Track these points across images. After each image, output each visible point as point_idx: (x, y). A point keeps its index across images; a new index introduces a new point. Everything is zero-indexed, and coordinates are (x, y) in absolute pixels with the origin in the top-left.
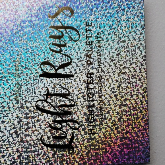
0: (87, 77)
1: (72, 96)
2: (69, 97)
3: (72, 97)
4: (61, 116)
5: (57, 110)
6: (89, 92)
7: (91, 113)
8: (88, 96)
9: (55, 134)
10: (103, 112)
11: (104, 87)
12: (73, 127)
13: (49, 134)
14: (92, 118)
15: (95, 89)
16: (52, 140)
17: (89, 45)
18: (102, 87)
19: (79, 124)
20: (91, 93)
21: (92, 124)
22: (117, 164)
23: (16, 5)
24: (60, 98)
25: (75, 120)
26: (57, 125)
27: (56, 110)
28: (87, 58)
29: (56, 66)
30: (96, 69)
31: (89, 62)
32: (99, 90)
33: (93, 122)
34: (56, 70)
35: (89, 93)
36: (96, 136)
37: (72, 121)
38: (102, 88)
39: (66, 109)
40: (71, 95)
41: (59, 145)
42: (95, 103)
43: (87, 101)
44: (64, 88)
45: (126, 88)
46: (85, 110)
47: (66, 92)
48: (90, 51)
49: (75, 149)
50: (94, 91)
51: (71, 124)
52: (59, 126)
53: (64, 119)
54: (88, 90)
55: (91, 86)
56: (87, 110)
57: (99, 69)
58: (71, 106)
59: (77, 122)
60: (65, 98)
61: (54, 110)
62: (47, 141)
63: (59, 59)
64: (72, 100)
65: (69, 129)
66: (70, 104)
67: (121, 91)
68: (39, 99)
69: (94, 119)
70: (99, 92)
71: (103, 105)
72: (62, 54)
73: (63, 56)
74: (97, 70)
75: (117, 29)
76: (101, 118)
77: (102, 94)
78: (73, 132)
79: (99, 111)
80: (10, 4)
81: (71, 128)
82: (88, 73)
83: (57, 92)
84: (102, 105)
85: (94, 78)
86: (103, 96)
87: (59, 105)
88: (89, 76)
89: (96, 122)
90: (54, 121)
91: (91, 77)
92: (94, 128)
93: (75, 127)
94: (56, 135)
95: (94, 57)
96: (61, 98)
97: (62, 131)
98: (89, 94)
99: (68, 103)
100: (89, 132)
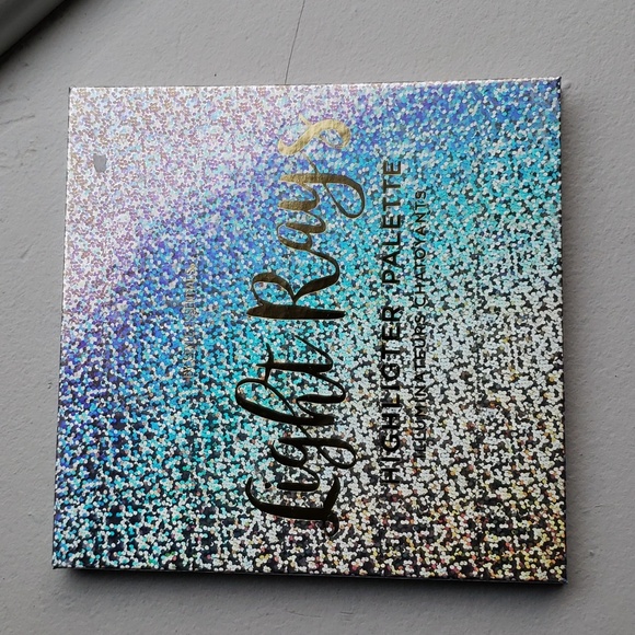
0: (383, 318)
1: (338, 371)
2: (329, 375)
3: (337, 375)
4: (305, 427)
5: (295, 410)
6: (385, 361)
7: (391, 422)
8: (384, 375)
9: (286, 478)
10: (425, 421)
11: (431, 348)
12: (337, 461)
13: (270, 477)
14: (392, 437)
15: (404, 354)
16: (278, 493)
17: (391, 226)
18: (424, 349)
19: (354, 452)
20: (391, 366)
21: (391, 455)
22: (464, 576)
23: (193, 120)
24: (304, 377)
25: (344, 440)
26: (293, 451)
27: (291, 409)
28: (383, 265)
29: (296, 287)
30: (408, 298)
31: (388, 277)
32: (416, 358)
33: (396, 448)
34: (295, 298)
35: (385, 366)
36: (404, 490)
37: (335, 442)
38: (424, 353)
39: (319, 408)
40: (333, 368)
41: (297, 507)
42: (404, 395)
43: (379, 388)
44: (314, 349)
45: (496, 355)
46: (374, 413)
47: (320, 359)
48: (393, 244)
49: (341, 523)
50: (402, 358)
51: (332, 452)
52: (298, 454)
53: (314, 435)
54: (383, 357)
55: (392, 345)
56: (379, 415)
57: (418, 296)
58: (335, 399)
59: (350, 448)
60: (318, 377)
61: (286, 409)
62: (265, 495)
63: (302, 268)
64: (337, 384)
65: (326, 465)
66: (330, 394)
67: (481, 362)
68: (244, 377)
69: (398, 441)
70: (415, 363)
71: (427, 401)
72: (315, 253)
73: (316, 257)
74: (411, 299)
75: (476, 182)
76: (420, 440)
77: (423, 369)
78: (337, 473)
79: (415, 419)
80: (179, 115)
81: (332, 462)
82: (385, 309)
83: (295, 358)
84: (423, 401)
85: (403, 323)
86: (429, 375)
87: (298, 395)
88: (388, 315)
89: (403, 449)
90: (285, 441)
91: (392, 319)
92: (398, 467)
93: (341, 459)
94: (289, 479)
95: (405, 263)
96: (306, 377)
97: (306, 469)
98: (388, 369)
99: (324, 391)
100: (383, 478)
